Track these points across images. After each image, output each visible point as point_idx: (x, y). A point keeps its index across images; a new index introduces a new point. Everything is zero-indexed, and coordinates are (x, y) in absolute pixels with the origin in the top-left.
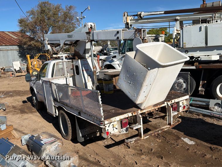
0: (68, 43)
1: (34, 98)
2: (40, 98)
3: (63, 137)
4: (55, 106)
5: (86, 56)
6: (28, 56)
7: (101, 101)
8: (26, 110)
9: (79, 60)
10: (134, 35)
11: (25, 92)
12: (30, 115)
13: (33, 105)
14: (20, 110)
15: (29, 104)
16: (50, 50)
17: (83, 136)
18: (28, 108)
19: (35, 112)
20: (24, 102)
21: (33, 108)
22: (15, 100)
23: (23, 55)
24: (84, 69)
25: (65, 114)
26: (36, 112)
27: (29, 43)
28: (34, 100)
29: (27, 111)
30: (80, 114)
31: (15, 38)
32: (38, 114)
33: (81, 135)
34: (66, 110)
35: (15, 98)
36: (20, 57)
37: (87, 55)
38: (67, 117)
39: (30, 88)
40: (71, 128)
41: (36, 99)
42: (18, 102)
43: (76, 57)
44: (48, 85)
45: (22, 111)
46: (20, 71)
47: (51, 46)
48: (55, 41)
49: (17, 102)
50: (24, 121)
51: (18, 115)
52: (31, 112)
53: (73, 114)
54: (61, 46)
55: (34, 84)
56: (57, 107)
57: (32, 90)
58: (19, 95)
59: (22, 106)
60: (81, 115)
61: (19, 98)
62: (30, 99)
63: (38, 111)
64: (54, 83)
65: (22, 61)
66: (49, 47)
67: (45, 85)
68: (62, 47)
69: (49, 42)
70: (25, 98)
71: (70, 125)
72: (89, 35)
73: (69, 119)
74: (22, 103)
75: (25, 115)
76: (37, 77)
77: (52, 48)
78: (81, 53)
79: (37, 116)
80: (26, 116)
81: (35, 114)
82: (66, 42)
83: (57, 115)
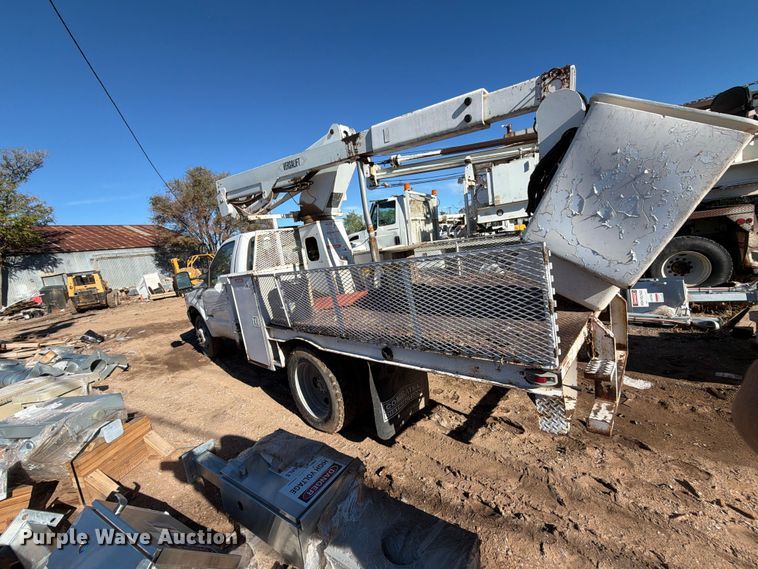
0: (285, 183)
1: (201, 331)
2: (217, 328)
3: (310, 425)
4: (273, 343)
5: (333, 213)
6: (175, 261)
7: (553, 285)
8: (182, 363)
9: (318, 222)
10: (534, 93)
11: (174, 324)
12: (194, 373)
13: (199, 349)
14: (166, 363)
15: (188, 347)
16: (234, 216)
17: (390, 422)
18: (187, 356)
19: (206, 363)
20: (175, 344)
21: (200, 355)
22: (154, 343)
23: (163, 263)
24: (330, 244)
25: (316, 359)
26: (209, 363)
27: (174, 240)
28: (200, 336)
29: (186, 363)
30: (388, 353)
31: (146, 234)
32: (215, 367)
33: (385, 419)
34: (320, 348)
35: (153, 338)
36: (158, 265)
37: (334, 211)
38: (324, 369)
39: (189, 311)
40: (340, 399)
41: (207, 333)
42: (161, 345)
43: (309, 217)
44: (247, 289)
45: (173, 366)
46: (159, 290)
47: (235, 206)
48: (248, 188)
49: (158, 348)
50: (181, 390)
51: (163, 378)
52: (198, 365)
53: (358, 356)
54: (265, 196)
55: (199, 297)
56: (281, 344)
57: (193, 313)
58: (162, 332)
59: (171, 353)
60: (395, 357)
61: (161, 337)
62: (190, 338)
63: (213, 359)
64: (272, 275)
65: (162, 272)
66: (231, 209)
67: (238, 289)
68: (269, 199)
69: (229, 197)
70: (176, 336)
71: (338, 391)
72: (354, 144)
73: (331, 375)
74: (170, 348)
75: (182, 375)
76: (206, 281)
77: (237, 209)
78: (321, 205)
79: (214, 372)
80: (185, 376)
81: (208, 367)
82: (279, 185)
83: (283, 365)
